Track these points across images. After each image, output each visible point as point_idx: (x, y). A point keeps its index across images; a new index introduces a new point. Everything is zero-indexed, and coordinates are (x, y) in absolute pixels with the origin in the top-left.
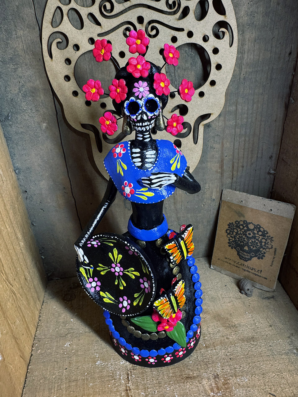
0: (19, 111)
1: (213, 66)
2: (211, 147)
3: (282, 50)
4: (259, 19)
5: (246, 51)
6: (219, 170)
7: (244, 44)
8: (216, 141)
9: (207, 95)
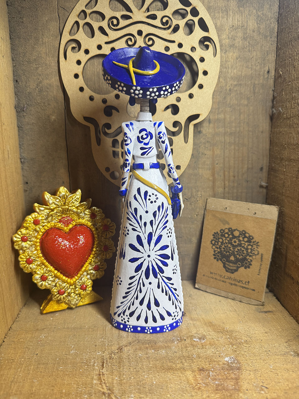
0: (35, 104)
1: (201, 72)
2: (202, 153)
3: (261, 68)
4: (239, 42)
5: (229, 66)
6: (211, 178)
7: (228, 61)
8: (207, 148)
9: (196, 97)
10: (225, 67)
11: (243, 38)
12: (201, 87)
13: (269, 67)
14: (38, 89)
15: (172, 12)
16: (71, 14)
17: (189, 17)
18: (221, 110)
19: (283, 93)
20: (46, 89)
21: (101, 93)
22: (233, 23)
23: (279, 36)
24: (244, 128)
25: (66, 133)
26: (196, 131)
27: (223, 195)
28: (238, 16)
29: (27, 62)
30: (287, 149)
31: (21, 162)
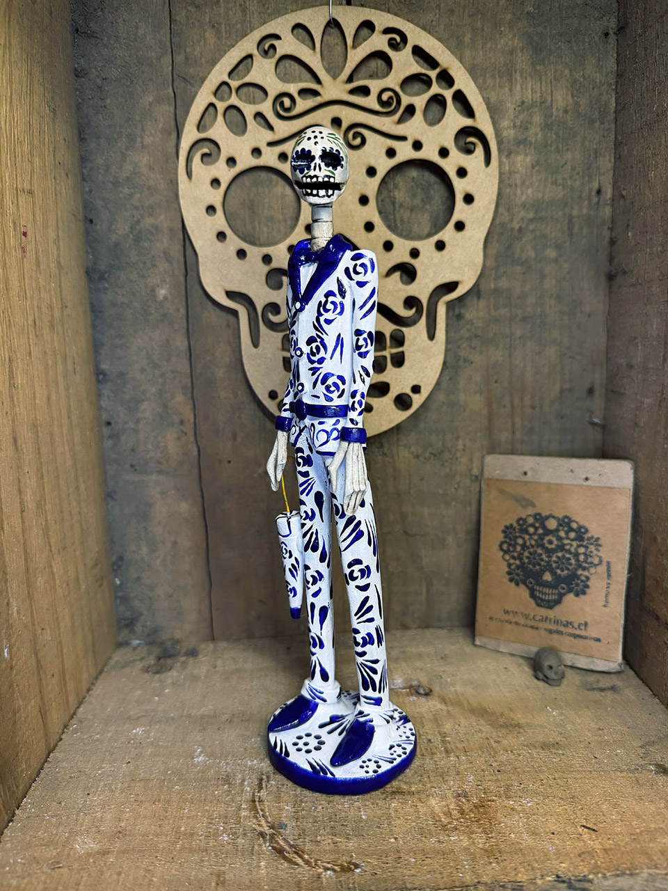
0: (124, 265)
1: (459, 197)
2: (464, 358)
3: (583, 185)
4: (535, 134)
5: (518, 182)
6: (485, 412)
7: (514, 172)
8: (474, 348)
9: (450, 249)
10: (509, 185)
11: (545, 126)
12: (460, 226)
13: (599, 183)
14: (134, 236)
15: (400, 81)
16: (201, 90)
17: (435, 89)
18: (502, 271)
19: (630, 234)
20: (149, 236)
21: (258, 243)
22: (522, 96)
23: (618, 119)
24: (550, 307)
25: (188, 322)
26: (451, 314)
27: (510, 447)
28: (534, 83)
29: (112, 183)
30: (640, 348)
31: (98, 381)
